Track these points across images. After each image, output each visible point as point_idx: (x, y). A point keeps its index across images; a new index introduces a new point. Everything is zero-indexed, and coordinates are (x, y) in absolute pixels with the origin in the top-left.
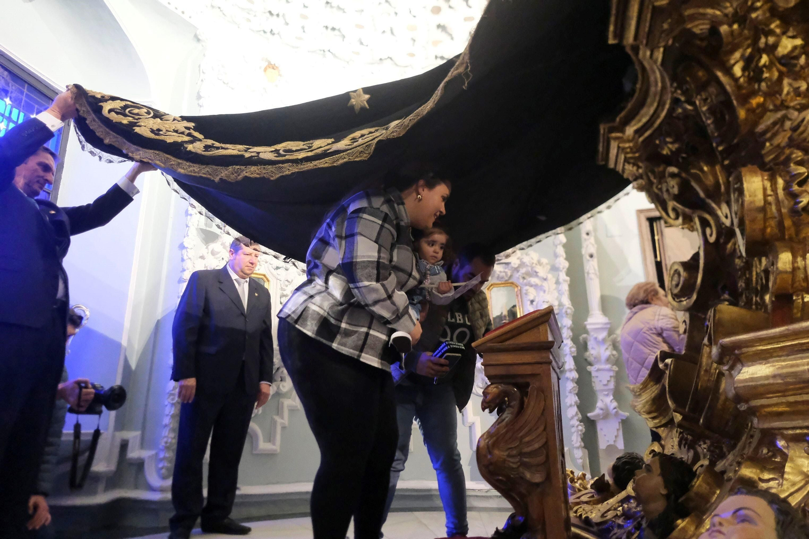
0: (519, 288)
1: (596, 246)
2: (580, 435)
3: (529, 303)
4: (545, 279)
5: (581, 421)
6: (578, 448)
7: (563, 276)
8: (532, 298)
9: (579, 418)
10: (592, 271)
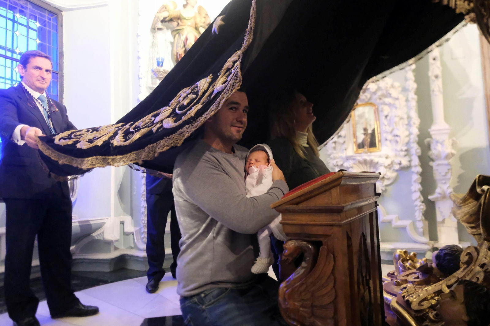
0: (376, 107)
1: (441, 68)
2: (422, 212)
3: (384, 117)
4: (397, 99)
5: (423, 202)
6: (420, 221)
7: (412, 96)
8: (386, 113)
9: (421, 200)
10: (436, 89)
